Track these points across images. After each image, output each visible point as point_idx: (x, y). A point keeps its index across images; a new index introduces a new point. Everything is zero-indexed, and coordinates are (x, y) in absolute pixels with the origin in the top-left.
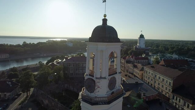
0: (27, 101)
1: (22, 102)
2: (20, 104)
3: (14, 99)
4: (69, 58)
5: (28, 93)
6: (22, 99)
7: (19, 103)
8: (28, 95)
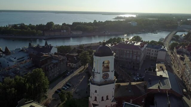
0: (83, 71)
1: (81, 71)
2: (79, 73)
3: (77, 68)
4: (117, 44)
5: (85, 66)
6: (81, 69)
7: (79, 71)
8: (85, 67)
